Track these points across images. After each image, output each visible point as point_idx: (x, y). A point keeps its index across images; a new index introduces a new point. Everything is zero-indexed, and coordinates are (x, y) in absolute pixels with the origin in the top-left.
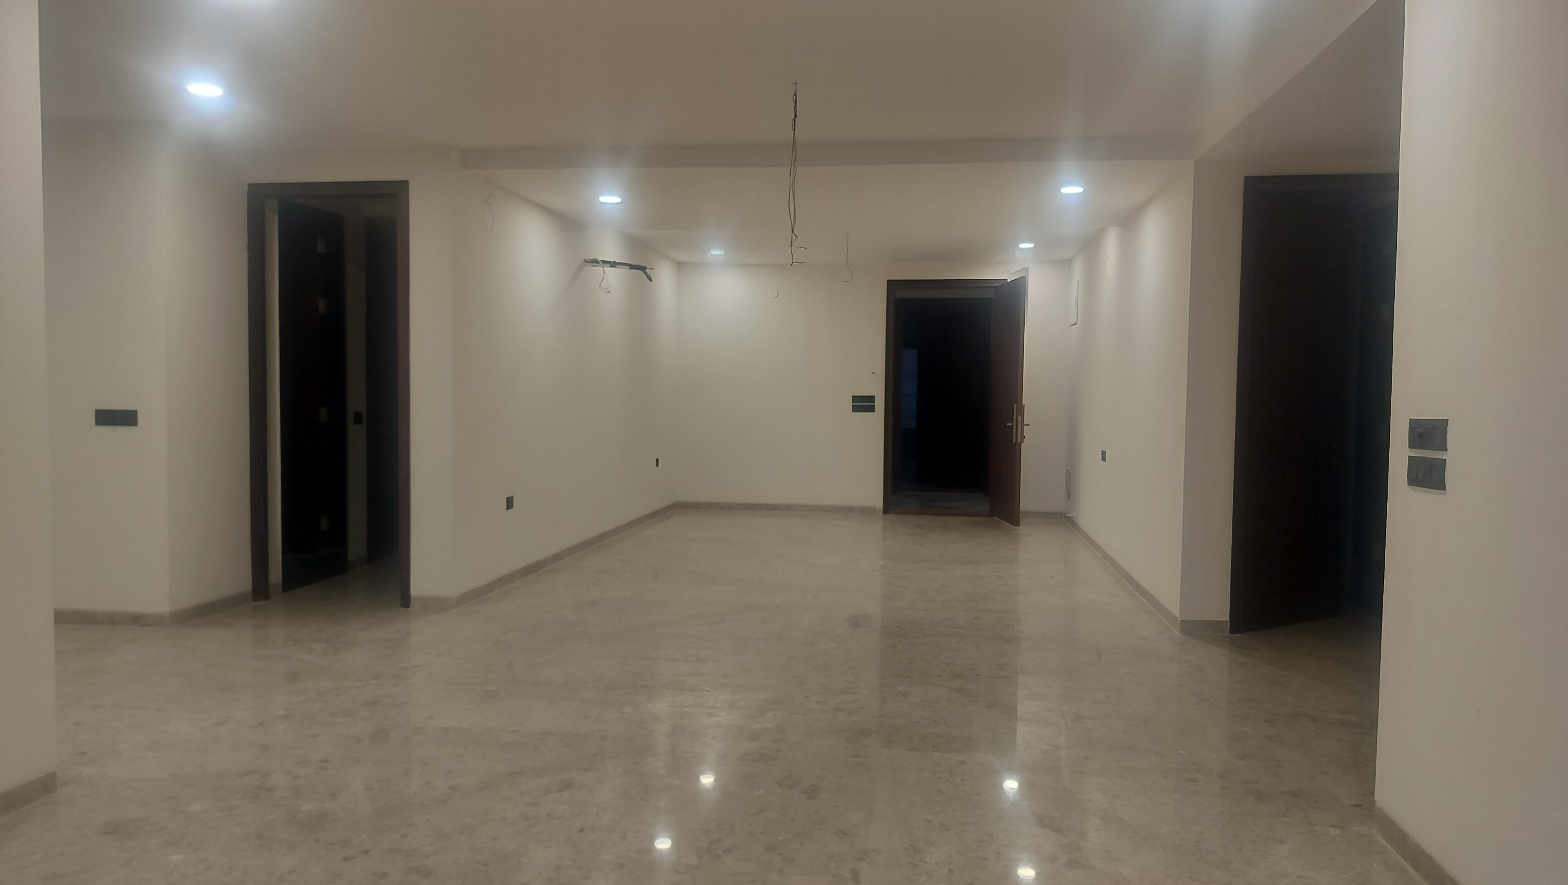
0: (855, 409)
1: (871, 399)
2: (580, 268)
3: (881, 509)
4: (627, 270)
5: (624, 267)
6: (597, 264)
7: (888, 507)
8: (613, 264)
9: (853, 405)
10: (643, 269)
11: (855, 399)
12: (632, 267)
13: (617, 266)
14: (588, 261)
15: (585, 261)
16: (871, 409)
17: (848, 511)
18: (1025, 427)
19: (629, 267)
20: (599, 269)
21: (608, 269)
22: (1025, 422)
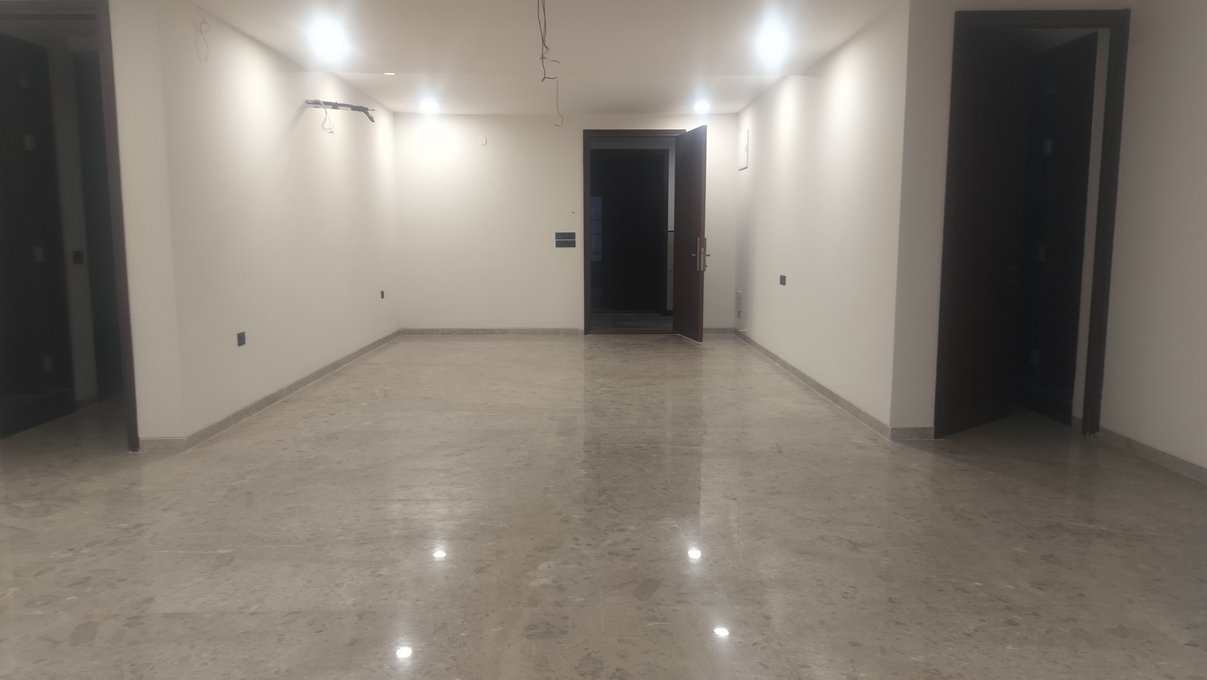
0: (559, 244)
1: (572, 235)
2: (301, 111)
3: (582, 330)
4: (348, 112)
5: (347, 108)
6: (318, 106)
7: (589, 328)
8: (335, 106)
9: (556, 241)
10: (364, 110)
11: (558, 235)
12: (354, 108)
13: (338, 107)
14: (310, 102)
15: (307, 102)
16: (573, 244)
17: (555, 333)
18: (707, 257)
19: (350, 108)
20: (321, 111)
21: (331, 111)
22: (707, 253)
